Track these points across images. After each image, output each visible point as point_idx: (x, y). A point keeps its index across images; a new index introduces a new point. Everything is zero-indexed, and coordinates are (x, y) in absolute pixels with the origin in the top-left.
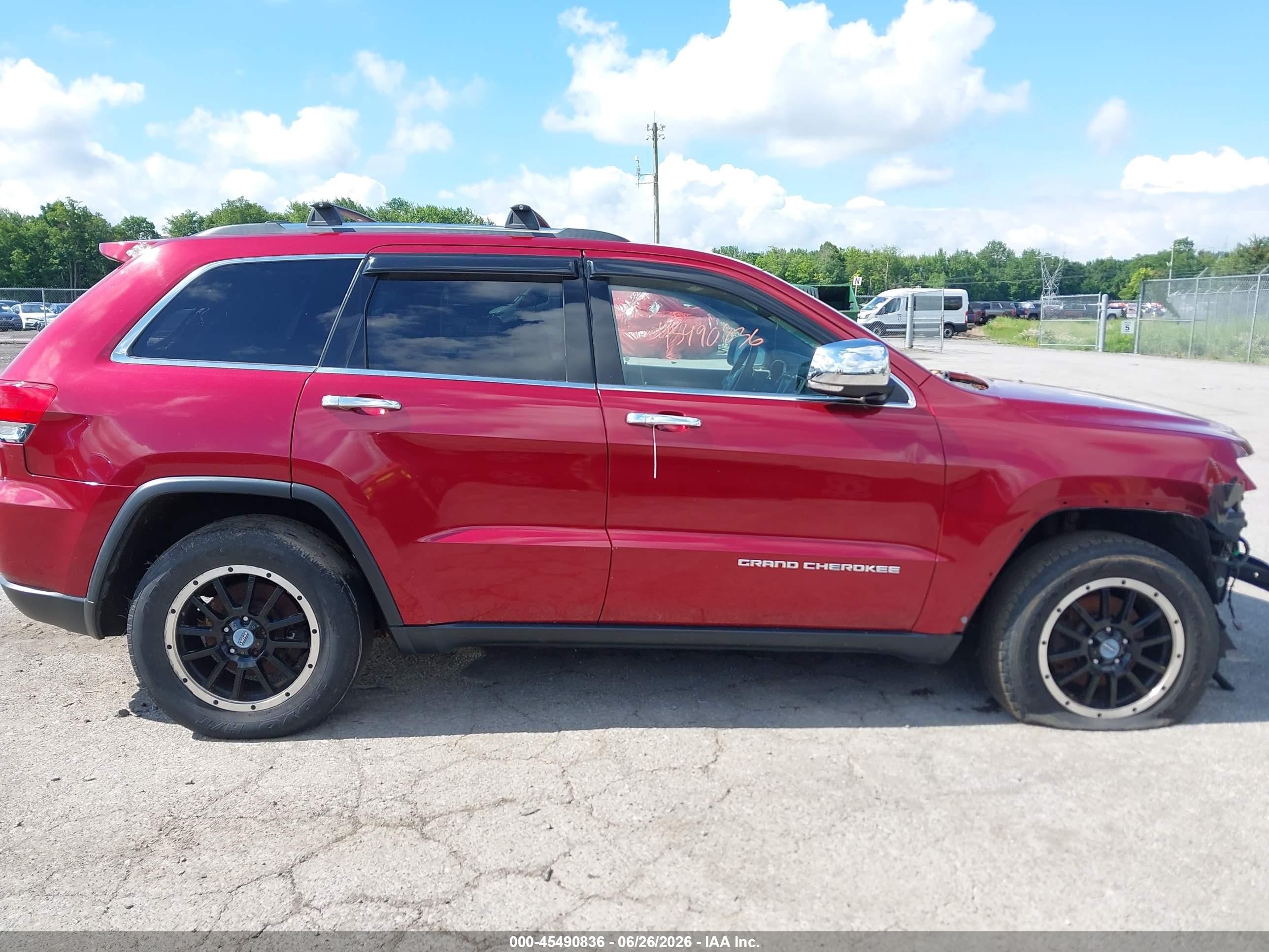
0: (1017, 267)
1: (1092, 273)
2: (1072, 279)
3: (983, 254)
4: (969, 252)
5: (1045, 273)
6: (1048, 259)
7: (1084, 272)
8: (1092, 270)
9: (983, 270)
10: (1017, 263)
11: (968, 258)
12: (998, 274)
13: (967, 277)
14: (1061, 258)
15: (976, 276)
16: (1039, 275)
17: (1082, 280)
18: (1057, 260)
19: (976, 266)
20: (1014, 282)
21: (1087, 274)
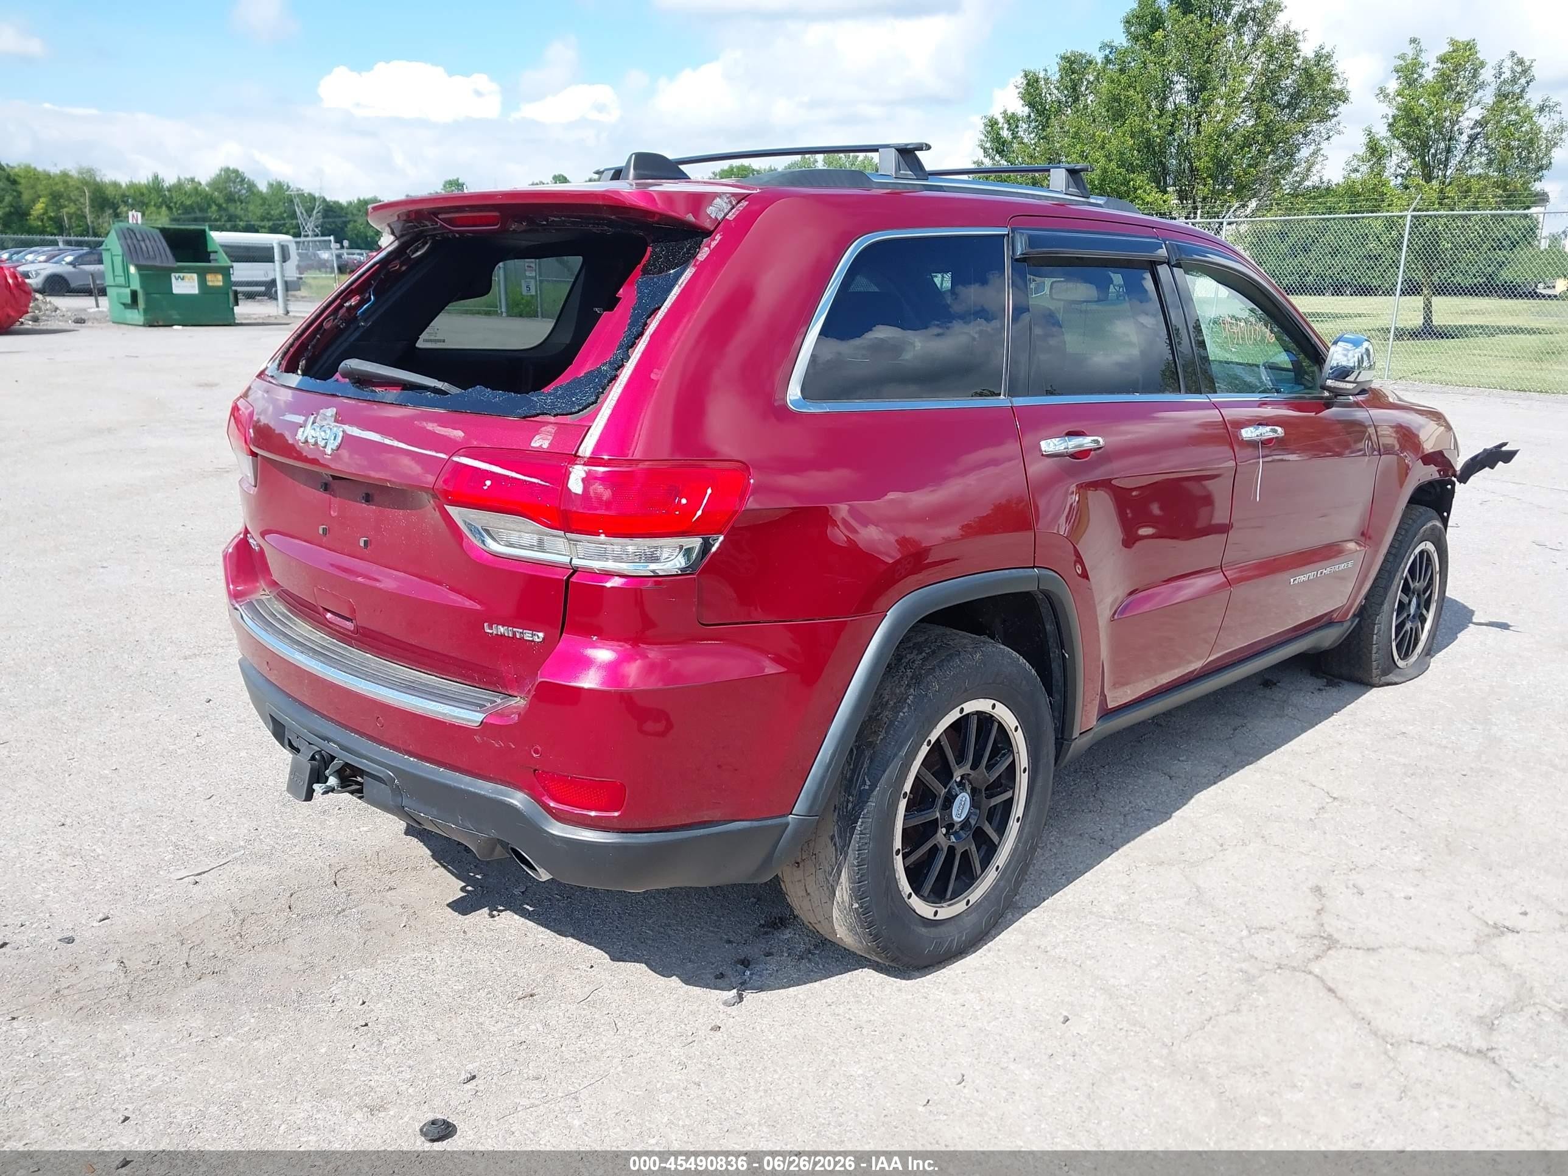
0: (263, 205)
1: (357, 215)
2: (334, 222)
3: (215, 184)
4: (196, 180)
5: (302, 213)
6: (301, 196)
7: (346, 214)
8: (355, 212)
9: (219, 206)
10: (262, 198)
11: (196, 189)
12: (239, 212)
13: (198, 214)
14: (317, 195)
15: (210, 214)
16: (293, 215)
17: (346, 223)
18: (313, 198)
19: (209, 200)
20: (262, 224)
21: (350, 217)
